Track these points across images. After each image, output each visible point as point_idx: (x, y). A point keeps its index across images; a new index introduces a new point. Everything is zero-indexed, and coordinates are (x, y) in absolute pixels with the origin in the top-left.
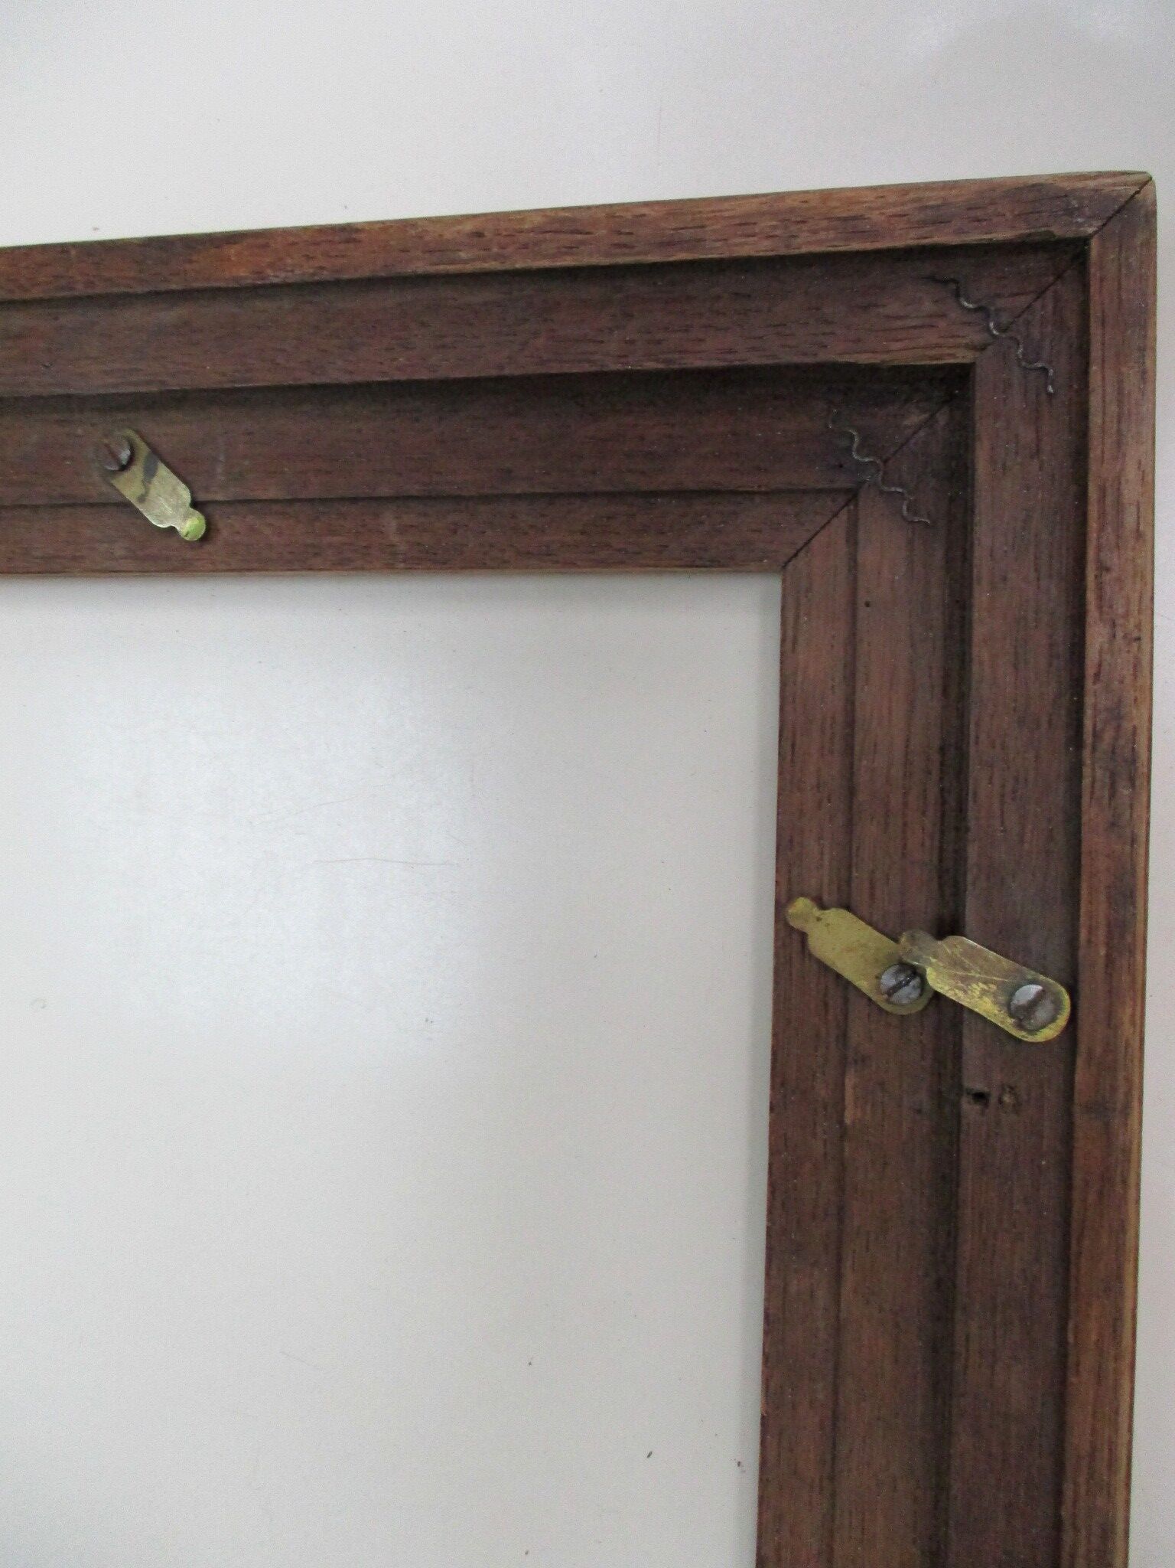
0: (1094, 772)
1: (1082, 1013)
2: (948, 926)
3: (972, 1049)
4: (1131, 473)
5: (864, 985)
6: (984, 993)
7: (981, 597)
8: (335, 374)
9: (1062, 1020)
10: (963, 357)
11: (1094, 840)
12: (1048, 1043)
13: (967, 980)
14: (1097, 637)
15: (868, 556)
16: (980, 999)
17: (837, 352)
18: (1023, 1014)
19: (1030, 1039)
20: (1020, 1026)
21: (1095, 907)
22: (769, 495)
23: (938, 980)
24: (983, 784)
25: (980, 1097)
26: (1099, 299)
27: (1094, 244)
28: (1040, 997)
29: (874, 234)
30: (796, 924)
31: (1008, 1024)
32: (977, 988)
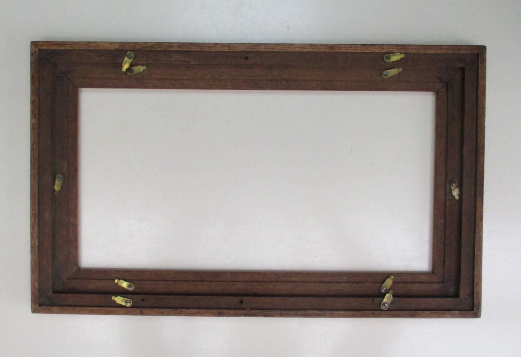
0: (412, 312)
1: (384, 312)
2: (394, 296)
3: (379, 299)
4: (447, 316)
5: (383, 285)
6: (386, 300)
7: (432, 299)
8: (463, 217)
9: (383, 309)
10: (461, 296)
11: (404, 312)
12: (380, 307)
13: (387, 299)
14: (427, 312)
15: (436, 285)
16: (385, 300)
17: (462, 282)
18: (384, 304)
19: (381, 306)
20: (383, 304)
21: (396, 313)
22: (444, 272)
23: (387, 295)
24: (409, 300)
25: (373, 300)
26: (466, 312)
27: (473, 311)
28: (386, 307)
29: (476, 286)
30: (390, 276)
31: (382, 303)
32: (387, 300)
